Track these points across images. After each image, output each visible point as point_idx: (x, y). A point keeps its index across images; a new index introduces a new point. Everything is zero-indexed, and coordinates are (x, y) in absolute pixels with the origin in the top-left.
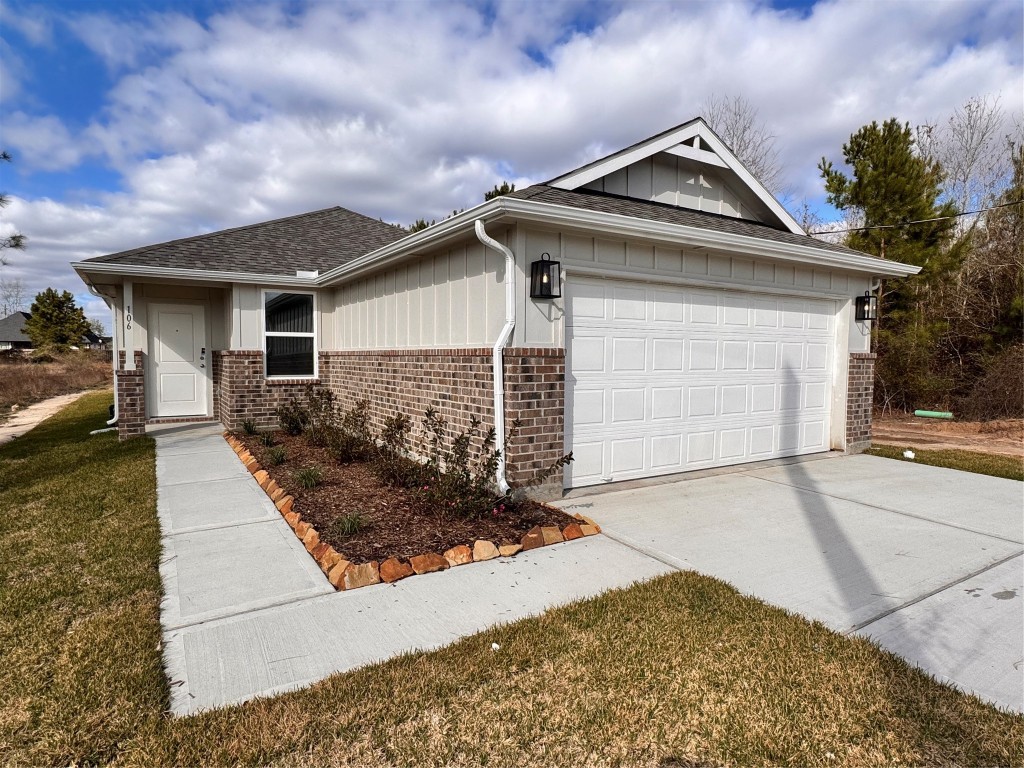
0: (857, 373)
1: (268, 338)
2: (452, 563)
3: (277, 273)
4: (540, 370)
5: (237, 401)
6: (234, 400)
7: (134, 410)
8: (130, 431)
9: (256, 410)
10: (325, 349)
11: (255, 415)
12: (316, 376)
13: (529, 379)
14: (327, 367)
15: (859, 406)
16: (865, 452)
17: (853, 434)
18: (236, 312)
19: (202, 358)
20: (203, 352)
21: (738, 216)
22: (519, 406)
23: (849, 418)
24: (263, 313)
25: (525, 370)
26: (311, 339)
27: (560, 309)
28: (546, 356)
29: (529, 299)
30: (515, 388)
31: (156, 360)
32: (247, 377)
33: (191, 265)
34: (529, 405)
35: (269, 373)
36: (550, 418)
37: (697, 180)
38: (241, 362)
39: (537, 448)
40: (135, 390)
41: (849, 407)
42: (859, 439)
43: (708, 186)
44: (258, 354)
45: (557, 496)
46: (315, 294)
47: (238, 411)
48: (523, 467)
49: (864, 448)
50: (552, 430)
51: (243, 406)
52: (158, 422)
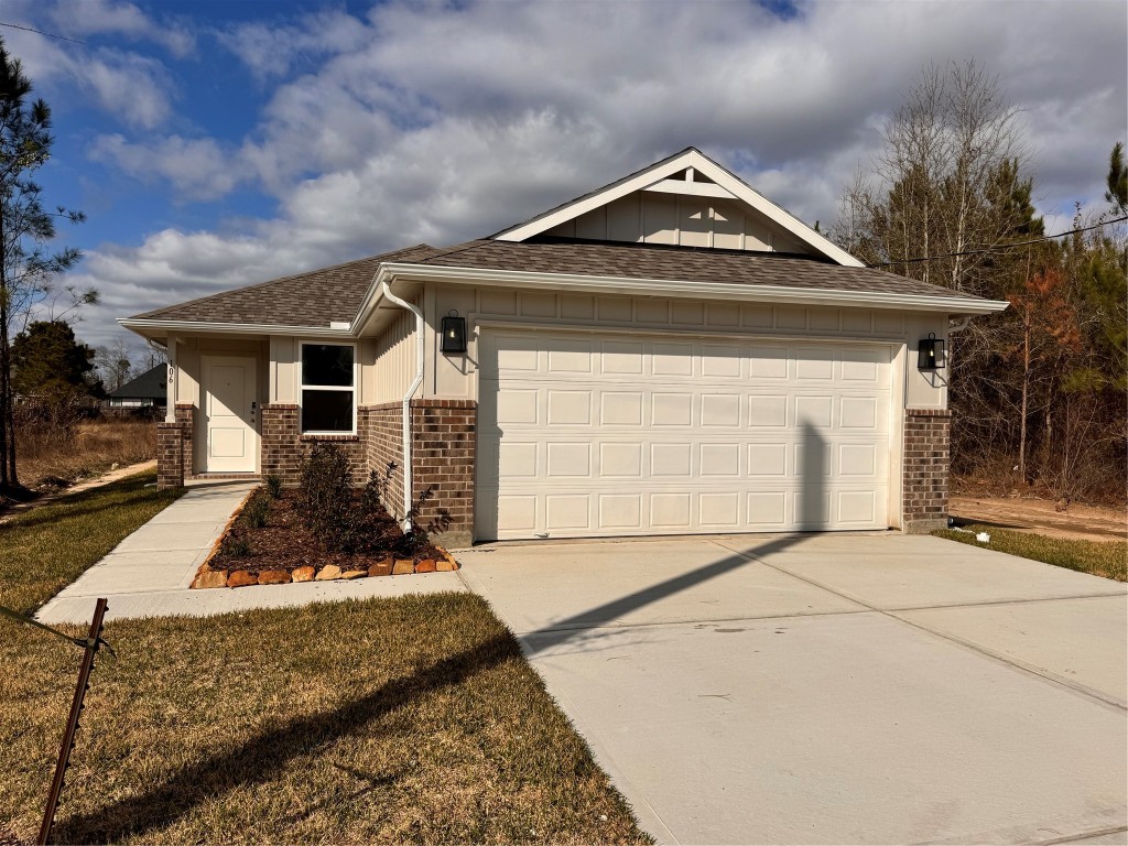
0: (917, 434)
1: (304, 391)
2: (295, 579)
3: (313, 324)
4: (445, 420)
5: (269, 457)
6: (267, 455)
7: (172, 462)
8: (167, 483)
9: (288, 466)
10: (364, 405)
11: (288, 471)
12: (354, 432)
13: (434, 429)
14: (366, 423)
15: (922, 475)
16: (932, 533)
17: (912, 509)
18: (272, 364)
19: (253, 413)
20: (254, 407)
21: (769, 249)
22: (422, 454)
23: (907, 489)
24: (299, 366)
25: (429, 420)
26: (351, 393)
27: (474, 363)
28: (453, 408)
29: (440, 354)
30: (417, 437)
31: (208, 414)
32: (281, 432)
33: (228, 318)
34: (433, 454)
35: (305, 429)
36: (457, 467)
37: (705, 214)
38: (275, 417)
39: (444, 495)
40: (173, 442)
41: (907, 476)
42: (924, 516)
43: (722, 219)
44: (293, 408)
45: (465, 544)
46: (355, 345)
47: (270, 467)
48: (426, 512)
49: (933, 528)
50: (460, 478)
51: (275, 462)
52: (206, 477)
